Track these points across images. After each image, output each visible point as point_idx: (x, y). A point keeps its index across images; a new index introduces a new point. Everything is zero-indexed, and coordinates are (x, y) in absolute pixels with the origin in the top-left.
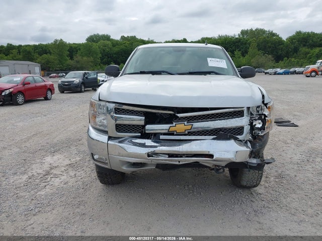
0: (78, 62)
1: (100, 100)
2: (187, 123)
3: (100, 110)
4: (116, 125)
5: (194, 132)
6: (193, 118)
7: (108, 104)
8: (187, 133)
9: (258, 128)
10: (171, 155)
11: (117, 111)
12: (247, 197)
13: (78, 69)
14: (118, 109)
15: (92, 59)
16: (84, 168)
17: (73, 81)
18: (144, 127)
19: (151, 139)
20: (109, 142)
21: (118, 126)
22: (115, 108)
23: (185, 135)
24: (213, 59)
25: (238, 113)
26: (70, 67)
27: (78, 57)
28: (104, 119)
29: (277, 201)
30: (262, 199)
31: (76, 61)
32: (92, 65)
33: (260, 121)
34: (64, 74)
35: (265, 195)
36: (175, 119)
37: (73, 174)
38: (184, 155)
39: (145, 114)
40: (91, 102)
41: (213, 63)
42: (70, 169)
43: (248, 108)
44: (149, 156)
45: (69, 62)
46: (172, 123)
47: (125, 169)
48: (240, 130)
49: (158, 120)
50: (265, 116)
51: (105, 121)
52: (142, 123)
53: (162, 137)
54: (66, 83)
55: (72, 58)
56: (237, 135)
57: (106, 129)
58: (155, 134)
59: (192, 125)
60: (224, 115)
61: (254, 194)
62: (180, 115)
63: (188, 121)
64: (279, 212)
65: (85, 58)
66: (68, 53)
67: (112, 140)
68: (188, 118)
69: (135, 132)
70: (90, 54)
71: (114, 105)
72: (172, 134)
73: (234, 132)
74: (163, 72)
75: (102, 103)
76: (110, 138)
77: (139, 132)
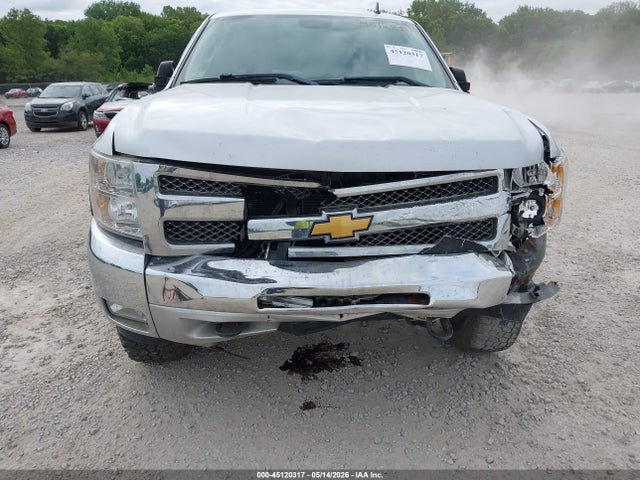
0: (69, 62)
1: (116, 153)
2: (359, 211)
3: (118, 181)
4: (165, 223)
5: (375, 235)
6: (373, 199)
7: (138, 165)
8: (357, 237)
9: (528, 221)
10: (320, 301)
11: (168, 184)
12: (490, 376)
13: (71, 79)
14: (170, 178)
15: (101, 56)
16: (92, 317)
17: (60, 105)
18: (243, 224)
19: (262, 257)
20: (149, 270)
21: (171, 227)
22: (160, 177)
23: (353, 244)
24: (398, 48)
25: (485, 185)
26: (52, 73)
27: (68, 52)
28: (130, 207)
29: (558, 381)
30: (524, 379)
31: (66, 61)
32: (104, 69)
33: (533, 203)
34: (40, 90)
35: (528, 368)
36: (326, 203)
37: (63, 336)
38: (354, 297)
39: (246, 191)
40: (92, 158)
41: (398, 57)
42: (56, 322)
43: (509, 172)
44: (261, 304)
45: (50, 62)
46: (321, 215)
47: (196, 337)
48: (488, 227)
49: (280, 206)
50: (548, 191)
51: (134, 212)
52: (239, 215)
53: (293, 251)
54: (44, 110)
55: (55, 54)
56: (481, 239)
57: (139, 235)
58: (275, 245)
59: (372, 217)
60: (450, 189)
61: (503, 367)
62: (340, 192)
63: (361, 206)
64: (572, 414)
65: (86, 55)
66: (46, 41)
67: (157, 263)
68: (361, 200)
69: (220, 242)
70: (96, 45)
71: (156, 167)
72: (320, 243)
73: (474, 231)
74: (281, 77)
75: (124, 162)
76: (150, 260)
77: (232, 241)
